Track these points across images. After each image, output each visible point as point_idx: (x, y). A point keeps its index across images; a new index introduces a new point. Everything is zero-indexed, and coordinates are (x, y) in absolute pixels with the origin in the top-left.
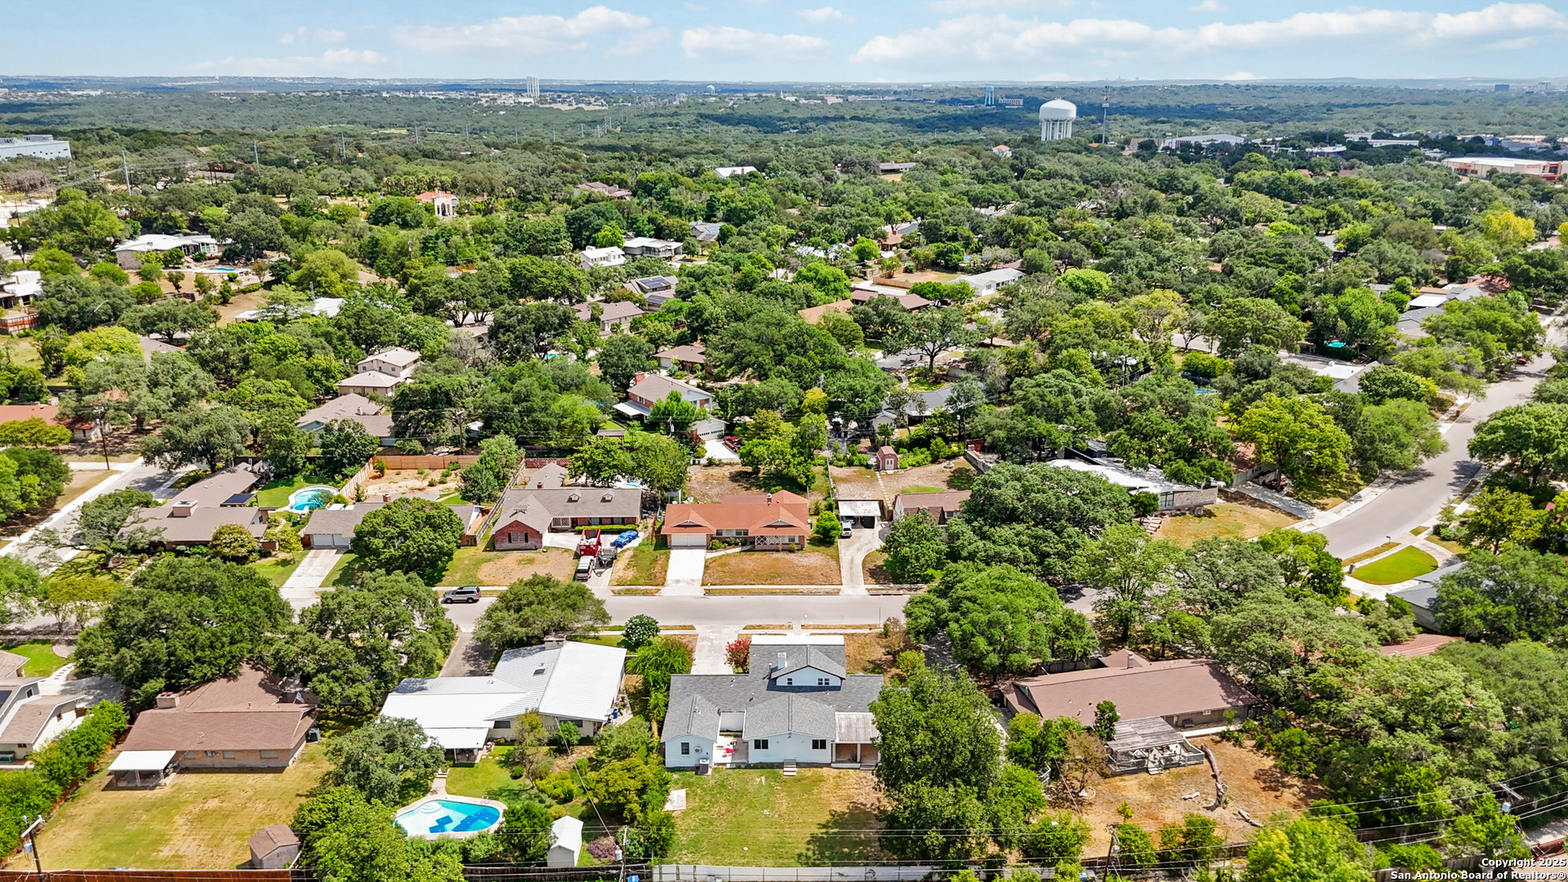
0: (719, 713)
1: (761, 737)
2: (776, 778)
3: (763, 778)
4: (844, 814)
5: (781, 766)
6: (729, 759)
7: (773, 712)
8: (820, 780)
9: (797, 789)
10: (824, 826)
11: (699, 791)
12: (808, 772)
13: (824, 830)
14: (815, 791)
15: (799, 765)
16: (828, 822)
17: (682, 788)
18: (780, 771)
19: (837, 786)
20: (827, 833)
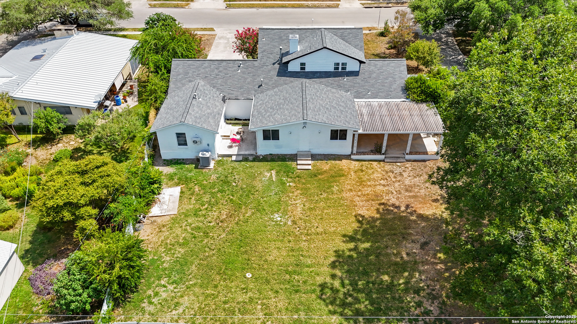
0: (224, 100)
1: (271, 126)
2: (288, 172)
3: (273, 172)
4: (374, 220)
5: (294, 158)
6: (234, 151)
7: (285, 99)
8: (340, 174)
9: (313, 187)
10: (352, 239)
11: (197, 189)
12: (325, 166)
13: (352, 245)
14: (335, 189)
15: (314, 157)
16: (356, 232)
17: (177, 184)
18: (294, 164)
19: (361, 182)
20: (355, 249)
